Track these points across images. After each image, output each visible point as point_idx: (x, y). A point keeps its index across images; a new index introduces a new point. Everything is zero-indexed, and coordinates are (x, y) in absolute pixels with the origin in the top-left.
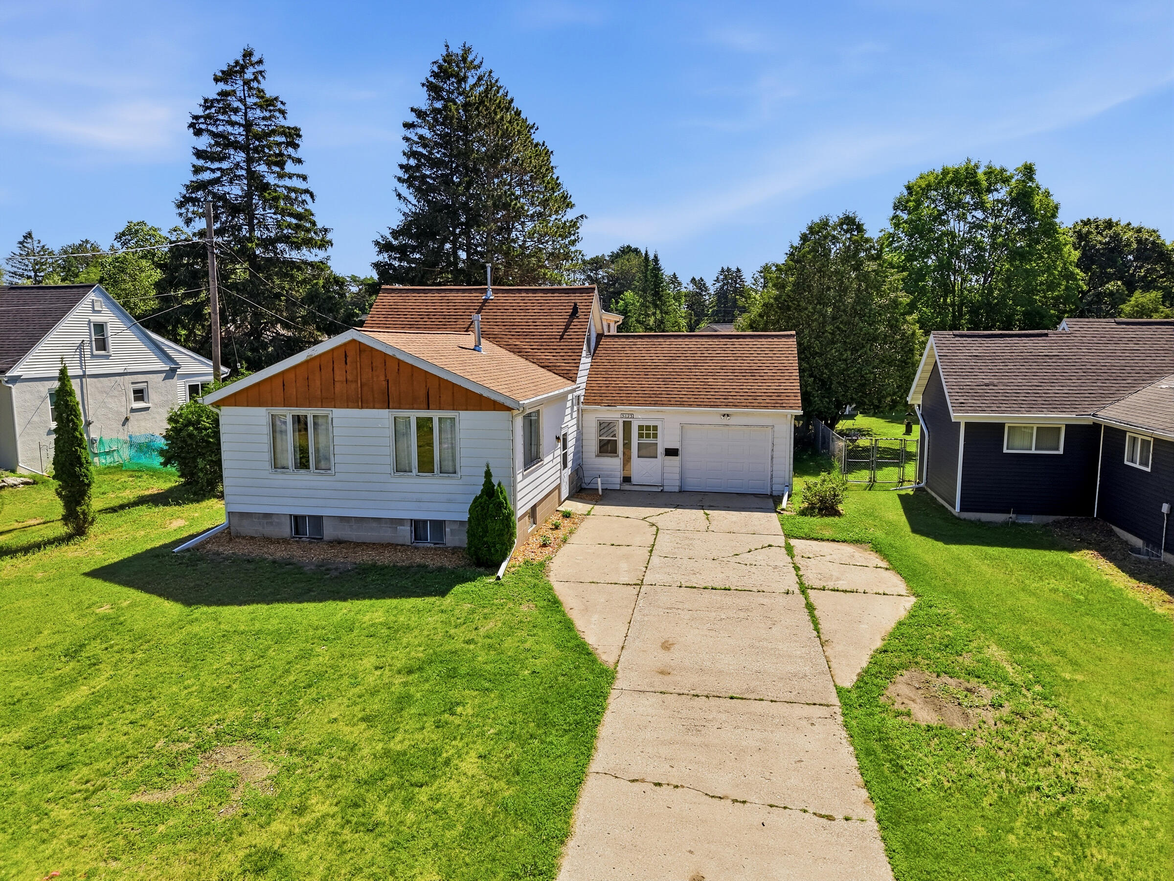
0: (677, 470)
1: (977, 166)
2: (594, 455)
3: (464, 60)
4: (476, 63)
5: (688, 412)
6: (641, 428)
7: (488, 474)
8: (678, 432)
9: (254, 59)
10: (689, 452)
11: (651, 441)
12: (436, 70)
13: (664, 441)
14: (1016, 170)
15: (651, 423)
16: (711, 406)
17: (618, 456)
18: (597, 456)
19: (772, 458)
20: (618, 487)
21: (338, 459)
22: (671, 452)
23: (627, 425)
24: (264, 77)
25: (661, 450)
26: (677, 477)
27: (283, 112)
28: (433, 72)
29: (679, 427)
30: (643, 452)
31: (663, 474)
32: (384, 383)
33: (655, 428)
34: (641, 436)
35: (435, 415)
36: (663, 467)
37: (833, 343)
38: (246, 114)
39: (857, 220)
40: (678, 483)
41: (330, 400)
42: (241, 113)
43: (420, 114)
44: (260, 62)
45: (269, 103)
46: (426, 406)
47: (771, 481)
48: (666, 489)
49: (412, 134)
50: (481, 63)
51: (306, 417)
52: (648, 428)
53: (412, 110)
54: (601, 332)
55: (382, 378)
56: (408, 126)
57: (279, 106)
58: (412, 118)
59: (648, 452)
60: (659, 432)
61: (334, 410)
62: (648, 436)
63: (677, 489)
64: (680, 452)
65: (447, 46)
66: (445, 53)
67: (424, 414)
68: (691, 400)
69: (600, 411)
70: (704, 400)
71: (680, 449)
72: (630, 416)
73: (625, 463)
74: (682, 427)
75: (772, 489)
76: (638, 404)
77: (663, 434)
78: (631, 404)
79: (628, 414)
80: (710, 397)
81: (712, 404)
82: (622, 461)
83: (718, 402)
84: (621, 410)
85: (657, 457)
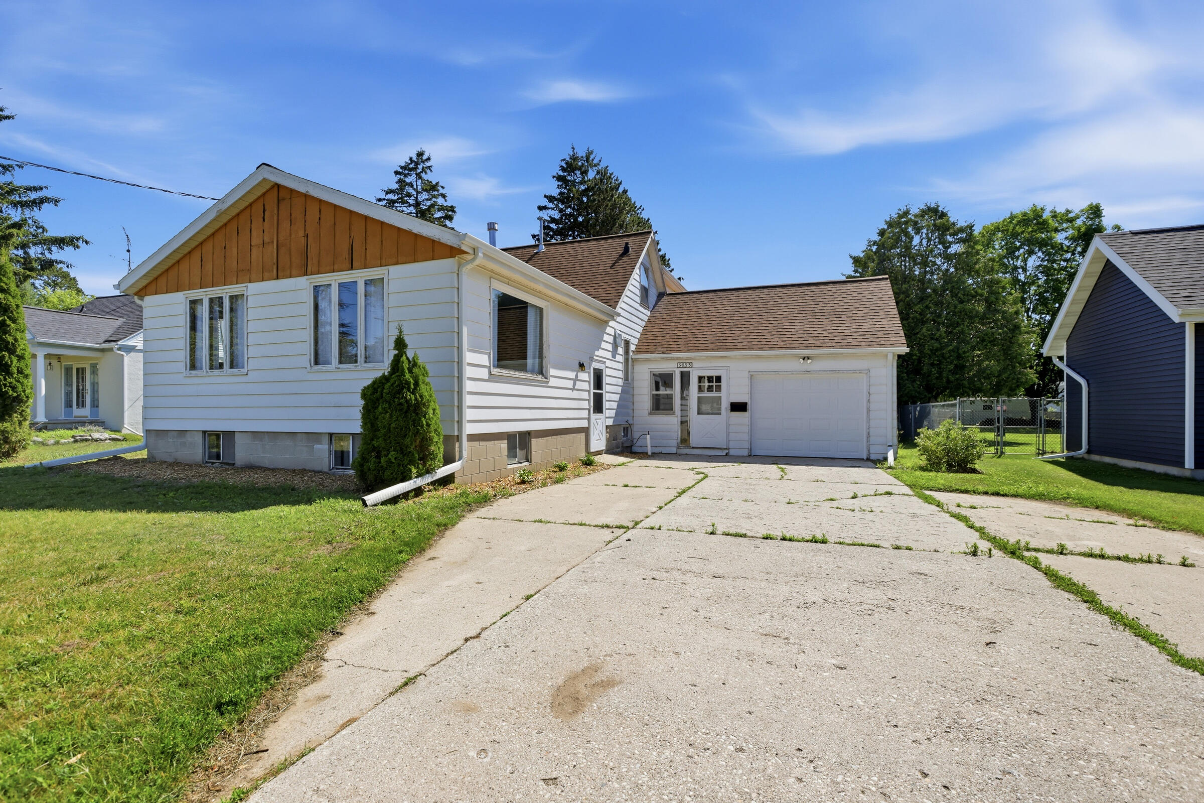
0: (746, 429)
1: (1043, 210)
2: (646, 412)
3: (587, 160)
4: (595, 162)
5: (758, 357)
6: (701, 379)
7: (400, 344)
8: (746, 382)
9: (425, 157)
10: (759, 408)
11: (714, 394)
12: (565, 166)
13: (731, 392)
14: (1082, 211)
15: (714, 373)
16: (787, 348)
17: (674, 413)
18: (651, 414)
19: (868, 410)
20: (674, 450)
21: (252, 352)
22: (739, 407)
23: (685, 378)
24: (431, 171)
25: (725, 405)
26: (746, 437)
27: (444, 196)
28: (561, 166)
29: (747, 375)
30: (705, 408)
31: (728, 434)
32: (303, 240)
33: (719, 379)
34: (701, 388)
35: (360, 276)
36: (728, 425)
37: (923, 323)
38: (417, 198)
39: (940, 209)
40: (747, 445)
41: (245, 274)
42: (413, 198)
43: (551, 199)
44: (429, 159)
45: (432, 188)
46: (348, 265)
47: (868, 441)
48: (732, 452)
49: (545, 215)
50: (600, 161)
51: (221, 298)
52: (710, 379)
53: (545, 196)
54: (662, 290)
55: (301, 233)
56: (541, 208)
57: (441, 191)
58: (545, 202)
59: (708, 407)
60: (724, 383)
61: (250, 285)
62: (710, 389)
63: (746, 453)
64: (749, 407)
65: (573, 148)
66: (571, 153)
67: (346, 277)
68: (762, 343)
69: (655, 360)
70: (779, 343)
71: (749, 404)
72: (688, 365)
73: (682, 423)
74: (751, 376)
75: (869, 451)
76: (698, 351)
77: (728, 386)
78: (689, 351)
79: (687, 363)
80: (786, 339)
81: (788, 346)
82: (679, 419)
83: (796, 344)
84: (678, 358)
85: (720, 414)
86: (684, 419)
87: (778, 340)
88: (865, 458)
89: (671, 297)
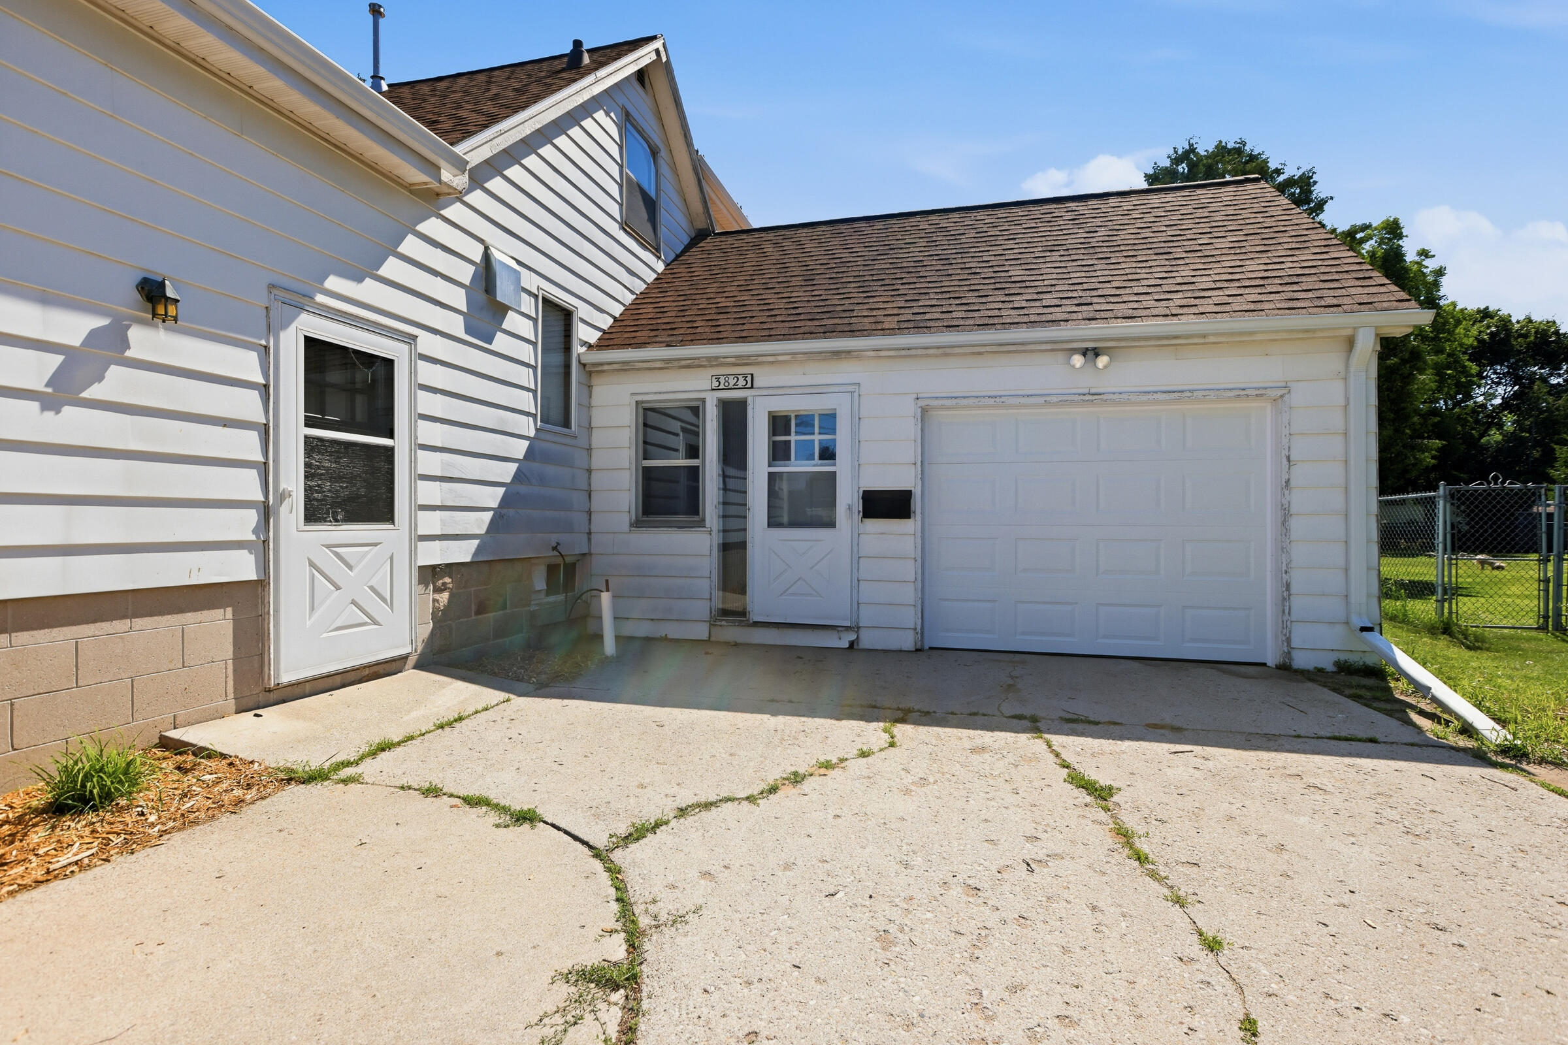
0: (909, 570)
2: (624, 522)
5: (946, 352)
6: (779, 424)
8: (911, 429)
10: (944, 507)
11: (814, 466)
15: (815, 406)
16: (1032, 324)
17: (701, 523)
18: (637, 524)
19: (1285, 514)
20: (700, 631)
22: (886, 504)
23: (732, 418)
25: (847, 498)
26: (909, 594)
29: (910, 408)
30: (788, 508)
31: (855, 584)
33: (829, 421)
34: (779, 452)
36: (856, 559)
40: (910, 618)
47: (1285, 610)
48: (868, 640)
52: (803, 422)
60: (842, 435)
62: (803, 450)
63: (907, 641)
64: (917, 504)
68: (954, 315)
69: (647, 368)
70: (1003, 313)
71: (917, 492)
72: (741, 383)
73: (725, 547)
74: (924, 411)
75: (1289, 640)
76: (769, 338)
77: (856, 442)
78: (743, 339)
79: (736, 377)
80: (1024, 304)
81: (1033, 318)
82: (717, 539)
83: (1058, 314)
84: (713, 361)
85: (831, 524)
86: (734, 538)
87: (1000, 305)
88: (1271, 662)
89: (723, 238)
